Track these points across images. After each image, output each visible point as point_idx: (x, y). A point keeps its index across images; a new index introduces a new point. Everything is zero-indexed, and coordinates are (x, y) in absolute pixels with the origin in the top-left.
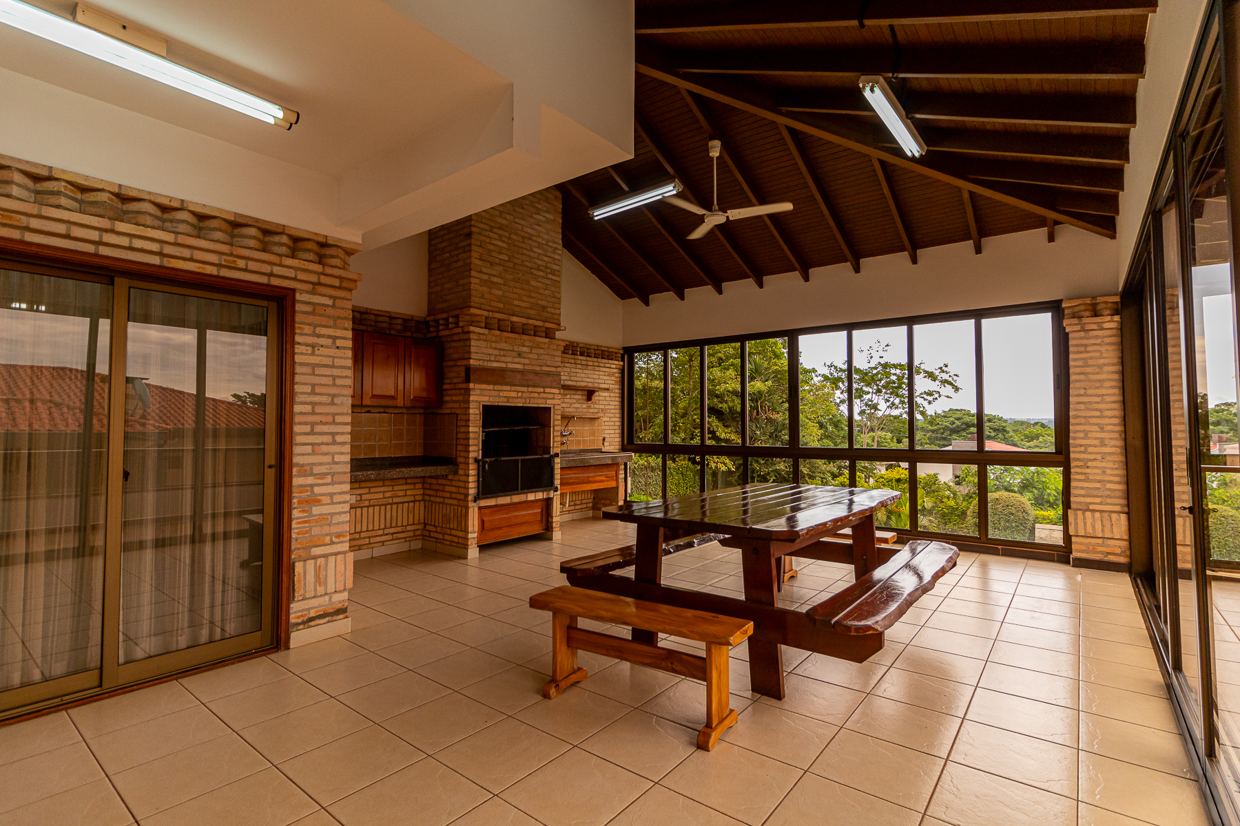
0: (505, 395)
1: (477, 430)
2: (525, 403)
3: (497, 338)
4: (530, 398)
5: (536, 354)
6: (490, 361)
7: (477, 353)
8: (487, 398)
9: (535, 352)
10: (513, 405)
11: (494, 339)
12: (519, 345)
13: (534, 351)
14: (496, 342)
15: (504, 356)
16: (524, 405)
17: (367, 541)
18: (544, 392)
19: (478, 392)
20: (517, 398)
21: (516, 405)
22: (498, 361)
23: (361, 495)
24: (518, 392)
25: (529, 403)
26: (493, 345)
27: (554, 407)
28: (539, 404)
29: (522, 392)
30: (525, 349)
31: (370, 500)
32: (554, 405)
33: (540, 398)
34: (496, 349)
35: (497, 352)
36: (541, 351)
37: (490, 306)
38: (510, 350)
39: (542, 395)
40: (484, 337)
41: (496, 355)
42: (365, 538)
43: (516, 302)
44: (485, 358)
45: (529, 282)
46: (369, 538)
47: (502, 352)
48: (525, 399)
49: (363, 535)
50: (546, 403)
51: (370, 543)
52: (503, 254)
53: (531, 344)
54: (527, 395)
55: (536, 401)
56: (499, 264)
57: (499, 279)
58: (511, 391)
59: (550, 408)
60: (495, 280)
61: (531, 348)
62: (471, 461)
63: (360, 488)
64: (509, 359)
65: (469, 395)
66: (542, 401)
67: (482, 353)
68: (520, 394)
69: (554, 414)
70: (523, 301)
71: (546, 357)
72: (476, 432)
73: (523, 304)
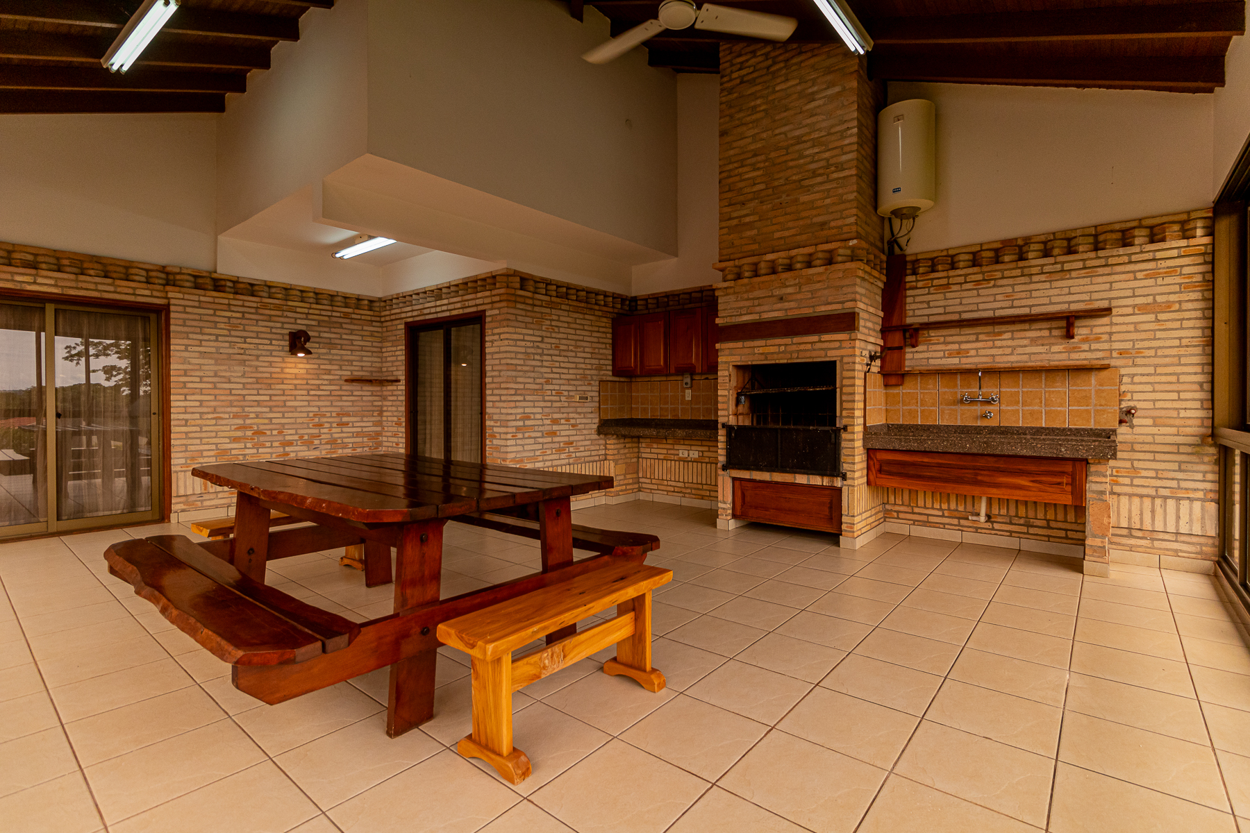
0: (761, 351)
1: (726, 393)
2: (791, 359)
3: (748, 287)
4: (798, 351)
5: (808, 291)
6: (741, 315)
7: (724, 310)
8: (738, 358)
9: (808, 289)
10: (773, 362)
11: (744, 289)
12: (780, 287)
13: (805, 288)
14: (747, 292)
15: (759, 305)
16: (789, 362)
17: (708, 493)
18: (820, 341)
19: (727, 352)
20: (779, 353)
21: (777, 362)
22: (751, 313)
23: (702, 452)
24: (780, 345)
25: (798, 358)
26: (745, 296)
27: (841, 361)
28: (813, 358)
29: (786, 345)
30: (790, 290)
31: (709, 457)
32: (842, 357)
33: (814, 350)
34: (748, 299)
35: (747, 303)
36: (818, 286)
37: (741, 252)
38: (769, 297)
39: (819, 345)
40: (731, 291)
41: (748, 307)
42: (706, 490)
43: (777, 235)
44: (735, 314)
45: (796, 200)
46: (710, 491)
47: (756, 302)
48: (791, 353)
49: (705, 487)
50: (826, 356)
51: (710, 496)
52: (758, 184)
53: (797, 281)
54: (794, 348)
55: (808, 354)
56: (752, 200)
57: (752, 217)
58: (766, 346)
59: (835, 361)
60: (747, 220)
61: (800, 285)
62: (720, 426)
63: (702, 446)
64: (766, 308)
65: (718, 357)
66: (822, 353)
67: (731, 309)
68: (782, 348)
69: (843, 370)
70: (788, 229)
71: (826, 292)
72: (726, 396)
73: (786, 233)
